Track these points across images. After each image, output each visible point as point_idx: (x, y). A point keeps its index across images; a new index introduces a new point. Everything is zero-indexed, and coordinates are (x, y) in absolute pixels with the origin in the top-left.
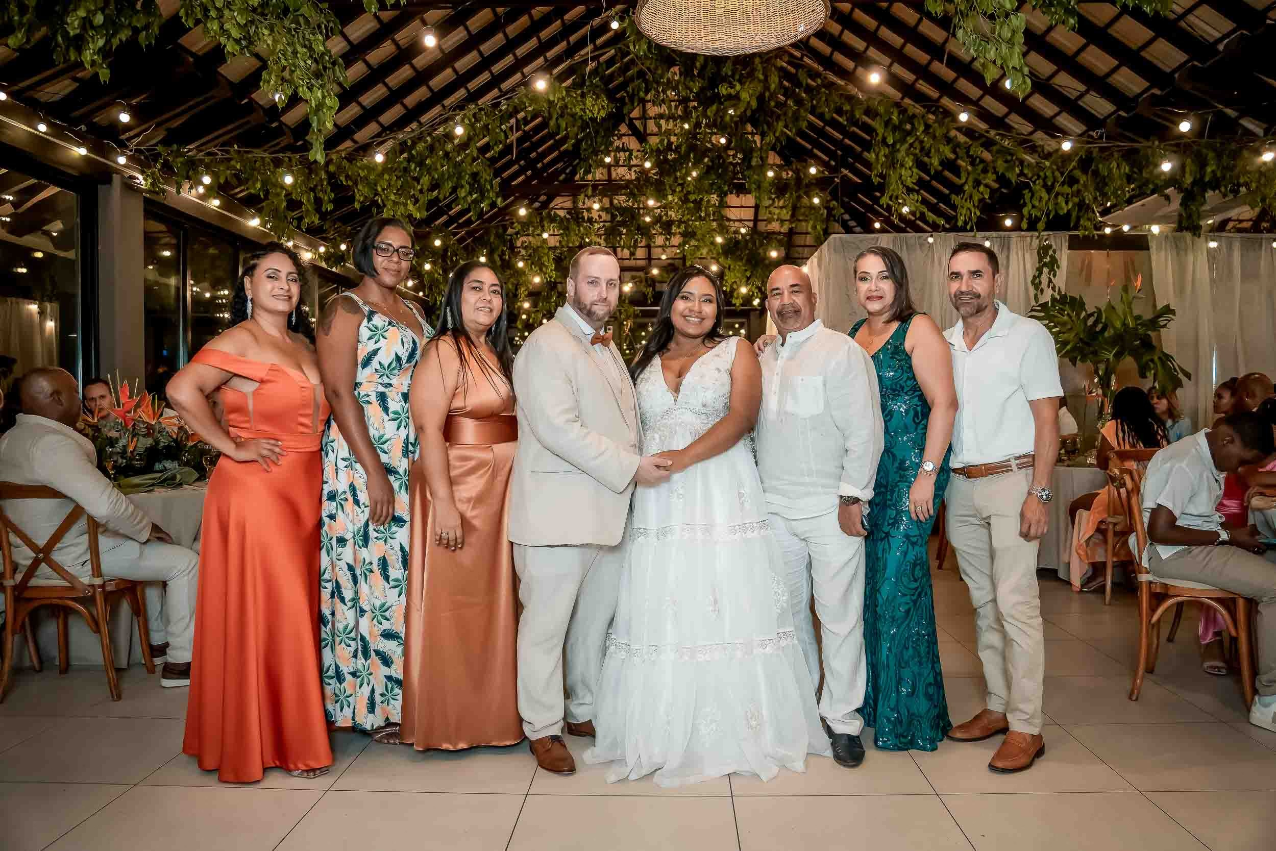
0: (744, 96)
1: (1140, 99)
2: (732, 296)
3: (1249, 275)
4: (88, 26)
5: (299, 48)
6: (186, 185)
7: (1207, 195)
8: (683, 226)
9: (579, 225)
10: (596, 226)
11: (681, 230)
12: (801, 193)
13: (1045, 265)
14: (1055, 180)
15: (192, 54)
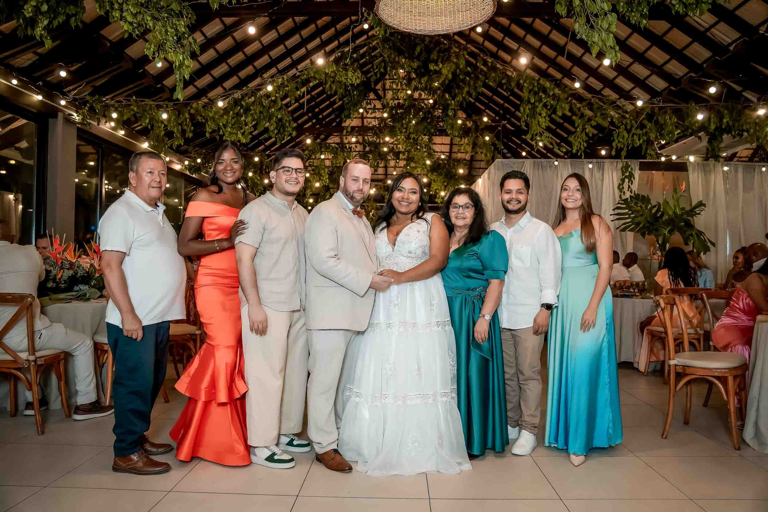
0: (444, 71)
1: (683, 80)
2: (435, 197)
3: (748, 188)
4: (38, 12)
5: (169, 29)
6: (103, 121)
7: (724, 137)
8: (406, 154)
9: (343, 152)
10: (355, 153)
11: (405, 157)
12: (478, 134)
13: (626, 177)
14: (632, 126)
15: (110, 41)
